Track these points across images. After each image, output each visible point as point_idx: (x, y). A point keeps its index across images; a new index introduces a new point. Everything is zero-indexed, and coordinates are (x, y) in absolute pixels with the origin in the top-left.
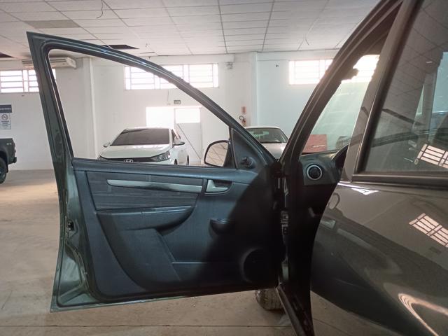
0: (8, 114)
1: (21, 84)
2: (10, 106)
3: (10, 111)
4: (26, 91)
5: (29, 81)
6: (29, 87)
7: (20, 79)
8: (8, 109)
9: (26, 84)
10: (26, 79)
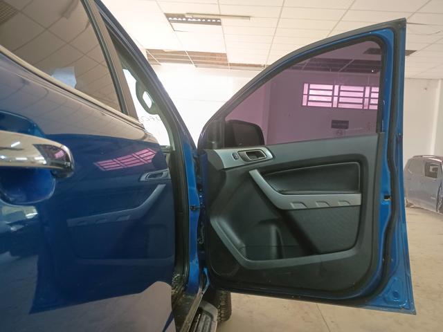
0: (343, 130)
1: (361, 101)
2: (347, 122)
3: (347, 128)
4: (366, 108)
5: (370, 98)
6: (369, 104)
7: (361, 95)
8: (345, 125)
9: (366, 100)
10: (367, 95)
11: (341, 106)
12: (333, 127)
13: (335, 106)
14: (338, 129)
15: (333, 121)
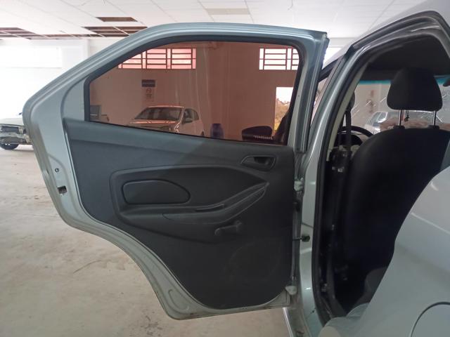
0: (151, 88)
1: (164, 62)
2: (153, 81)
3: (154, 86)
4: (169, 68)
5: (171, 59)
6: (171, 64)
7: (164, 56)
8: (152, 83)
9: (169, 61)
10: (169, 57)
11: (149, 67)
12: (143, 86)
13: (144, 67)
14: (146, 88)
15: (143, 81)
